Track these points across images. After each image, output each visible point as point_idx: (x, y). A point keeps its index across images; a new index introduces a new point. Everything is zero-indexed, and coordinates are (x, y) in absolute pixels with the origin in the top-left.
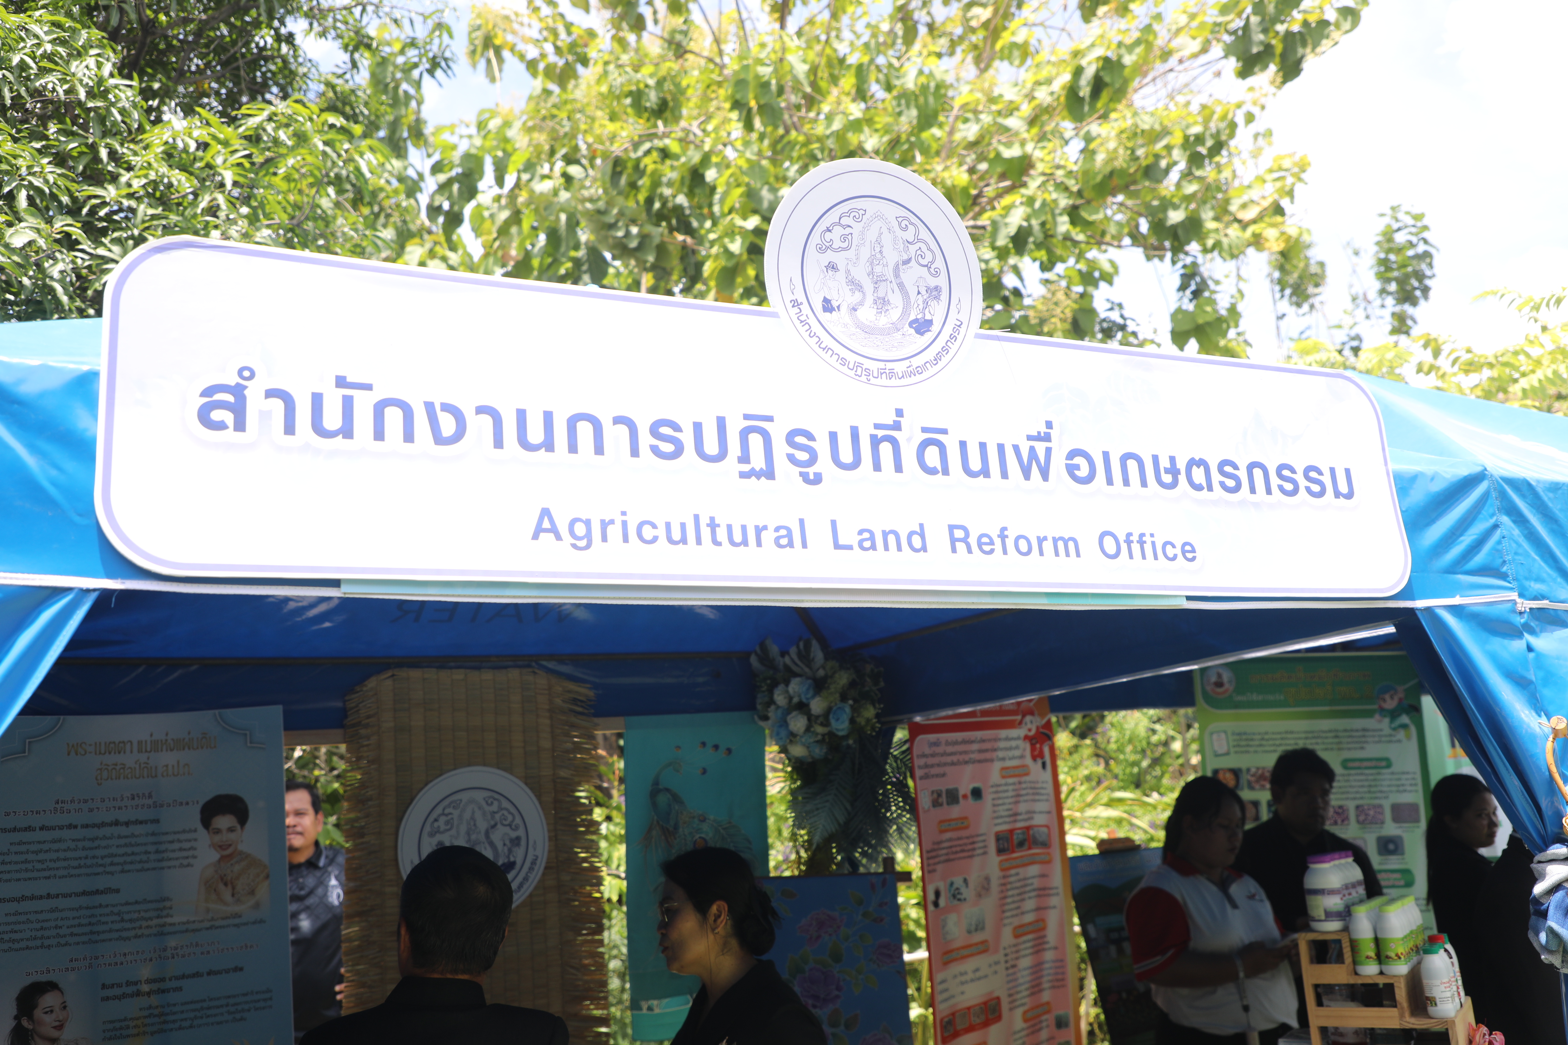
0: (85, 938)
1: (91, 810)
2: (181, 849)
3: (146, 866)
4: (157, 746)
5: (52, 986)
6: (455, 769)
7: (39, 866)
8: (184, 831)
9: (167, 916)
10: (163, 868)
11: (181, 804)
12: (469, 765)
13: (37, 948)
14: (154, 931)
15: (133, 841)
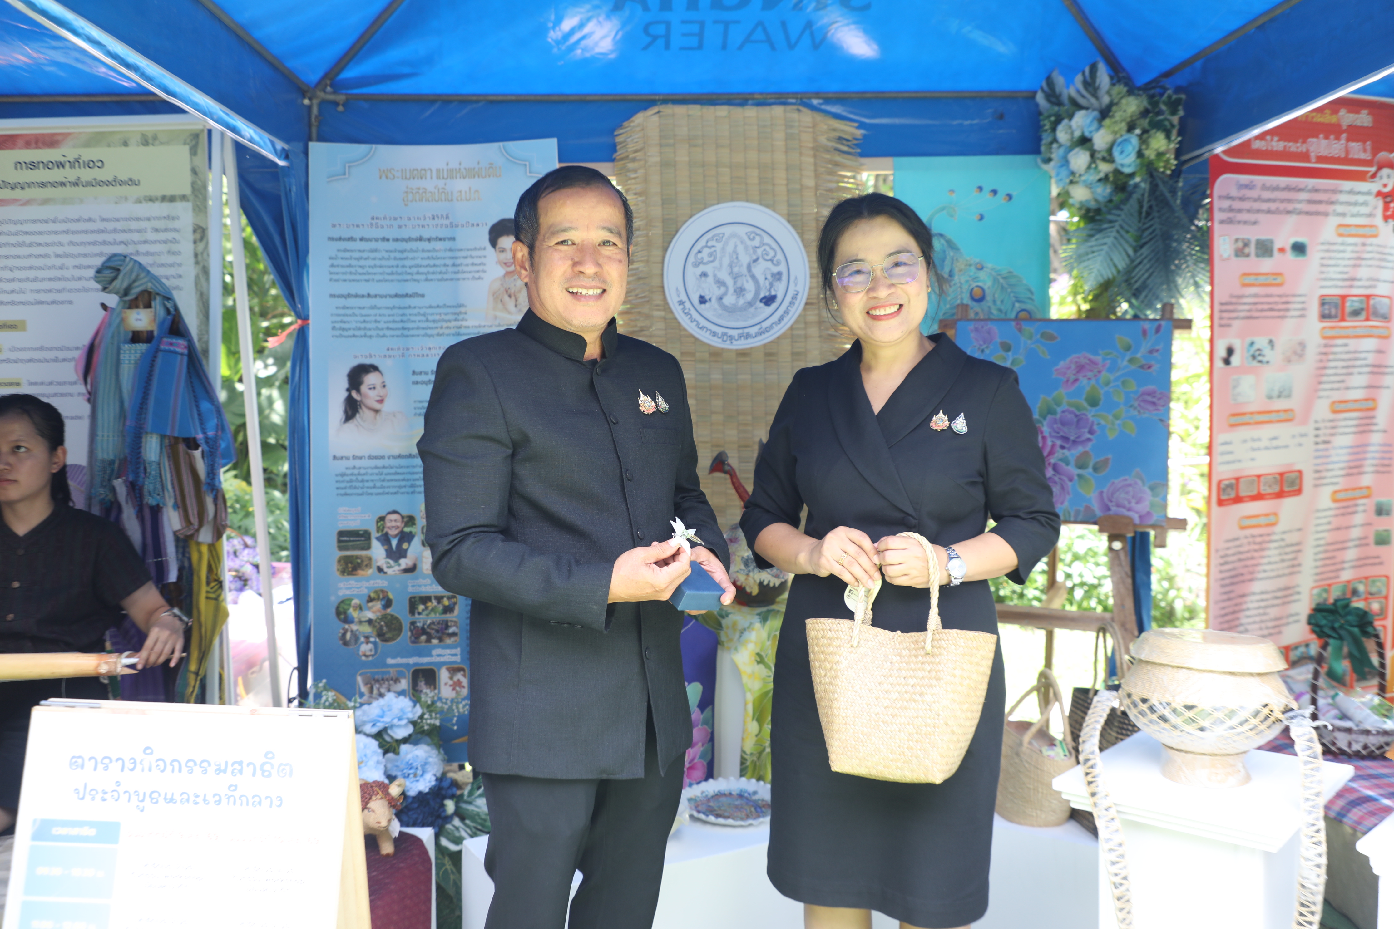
0: (399, 333)
1: (400, 227)
2: (473, 264)
3: (445, 276)
4: (452, 174)
5: (374, 368)
6: (718, 204)
7: (360, 270)
8: (475, 249)
9: (463, 320)
10: (458, 279)
11: (473, 225)
12: (732, 200)
13: (361, 336)
14: (453, 331)
15: (434, 254)
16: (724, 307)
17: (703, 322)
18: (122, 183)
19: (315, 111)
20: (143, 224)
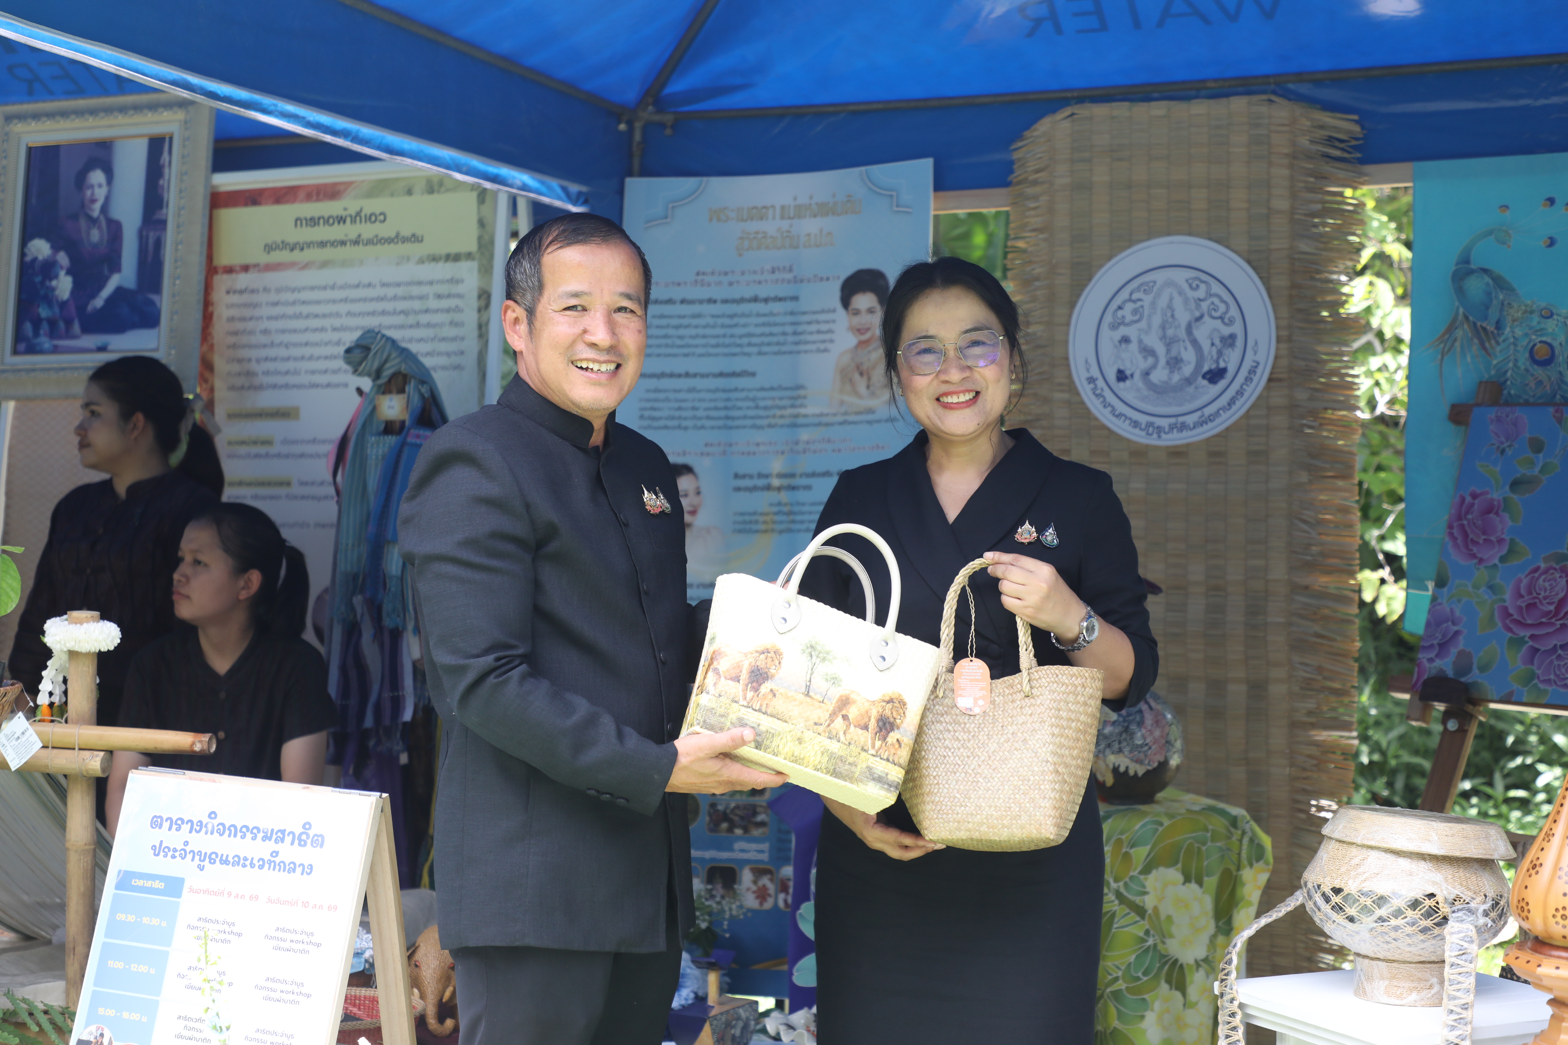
0: (720, 423)
1: (731, 284)
2: (819, 332)
3: (783, 348)
4: (800, 211)
5: (687, 469)
6: (1148, 239)
7: (679, 342)
8: (823, 311)
9: (802, 406)
10: (799, 352)
11: (821, 279)
12: (1169, 234)
13: (674, 428)
14: (787, 421)
15: (771, 319)
16: (1151, 386)
17: (1121, 408)
18: (405, 240)
19: (638, 136)
20: (425, 290)
